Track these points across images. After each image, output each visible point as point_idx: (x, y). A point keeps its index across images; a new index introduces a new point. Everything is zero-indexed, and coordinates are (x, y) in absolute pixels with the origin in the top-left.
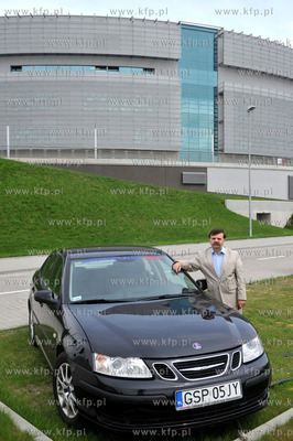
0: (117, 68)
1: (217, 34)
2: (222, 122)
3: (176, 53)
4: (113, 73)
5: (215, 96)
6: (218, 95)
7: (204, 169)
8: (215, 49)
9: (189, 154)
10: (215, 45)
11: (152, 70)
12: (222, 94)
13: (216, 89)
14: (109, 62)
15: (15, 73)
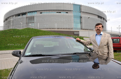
0: (61, 12)
1: (80, 6)
2: (82, 23)
3: (72, 9)
4: (60, 13)
5: (80, 18)
6: (81, 17)
7: (79, 31)
8: (80, 9)
9: (75, 29)
10: (80, 8)
11: (67, 13)
12: (82, 17)
13: (80, 16)
14: (59, 11)
15: (41, 14)
